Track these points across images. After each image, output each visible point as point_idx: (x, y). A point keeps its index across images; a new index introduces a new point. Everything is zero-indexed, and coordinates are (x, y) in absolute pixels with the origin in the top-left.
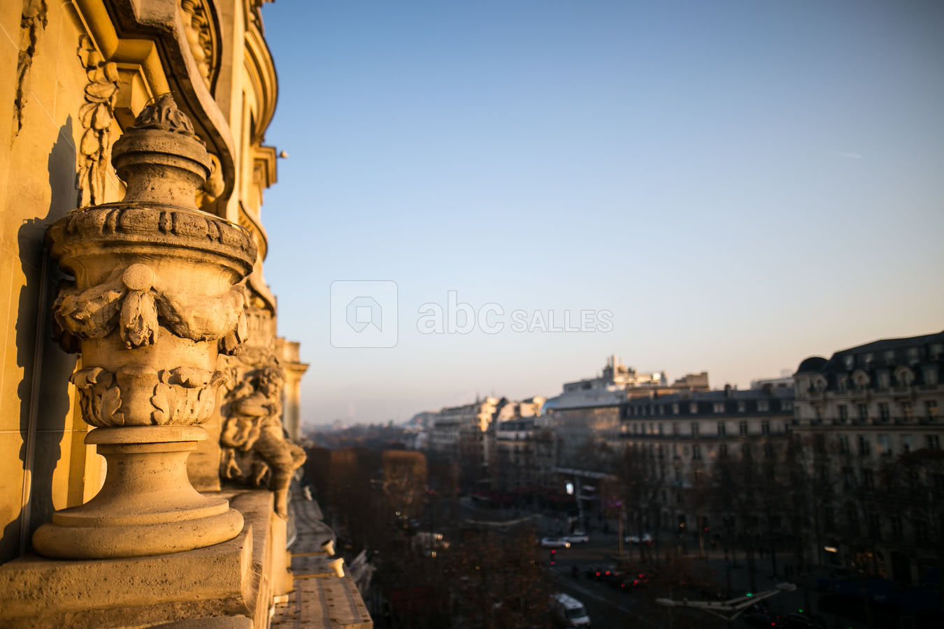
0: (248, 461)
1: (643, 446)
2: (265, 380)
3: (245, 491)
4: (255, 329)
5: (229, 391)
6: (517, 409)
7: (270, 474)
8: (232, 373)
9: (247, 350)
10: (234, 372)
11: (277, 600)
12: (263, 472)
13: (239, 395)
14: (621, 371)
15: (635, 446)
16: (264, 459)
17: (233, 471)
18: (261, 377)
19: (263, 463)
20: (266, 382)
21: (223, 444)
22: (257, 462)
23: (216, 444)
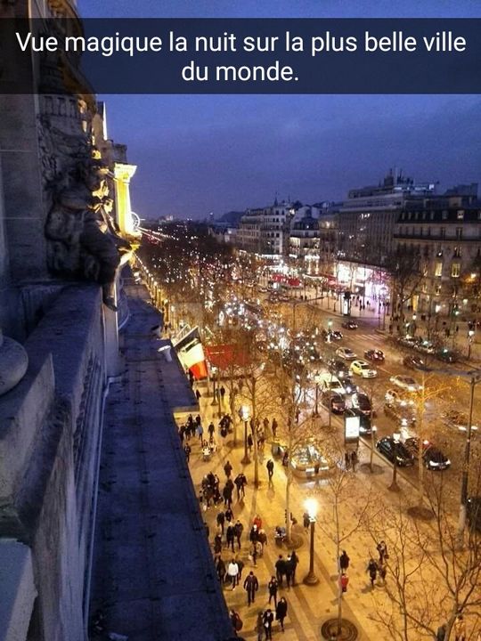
0: (75, 253)
1: (412, 245)
2: (86, 172)
3: (74, 283)
4: (71, 116)
5: (48, 181)
6: (309, 212)
7: (98, 268)
8: (51, 163)
9: (64, 139)
10: (52, 161)
11: (111, 380)
12: (91, 266)
13: (60, 187)
14: (400, 181)
15: (405, 245)
16: (90, 252)
17: (61, 263)
18: (82, 168)
19: (90, 257)
20: (87, 173)
21: (48, 236)
22: (84, 255)
23: (40, 236)
